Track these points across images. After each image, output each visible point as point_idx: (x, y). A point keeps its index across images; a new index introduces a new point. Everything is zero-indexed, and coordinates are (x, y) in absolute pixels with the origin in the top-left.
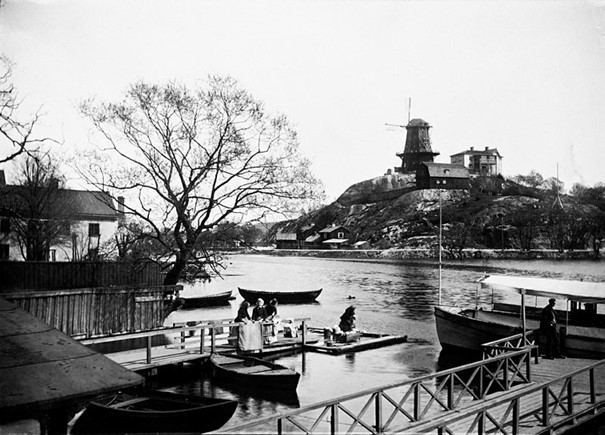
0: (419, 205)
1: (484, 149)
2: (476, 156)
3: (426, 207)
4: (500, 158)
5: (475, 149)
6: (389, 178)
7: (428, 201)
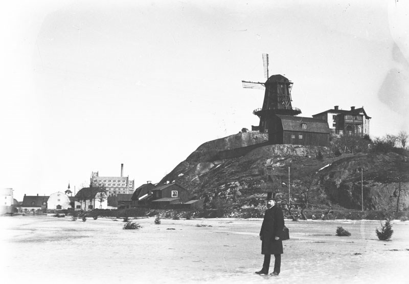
0: (269, 161)
1: (350, 109)
2: (340, 115)
3: (276, 163)
4: (368, 118)
5: (339, 109)
6: (244, 136)
7: (279, 156)
